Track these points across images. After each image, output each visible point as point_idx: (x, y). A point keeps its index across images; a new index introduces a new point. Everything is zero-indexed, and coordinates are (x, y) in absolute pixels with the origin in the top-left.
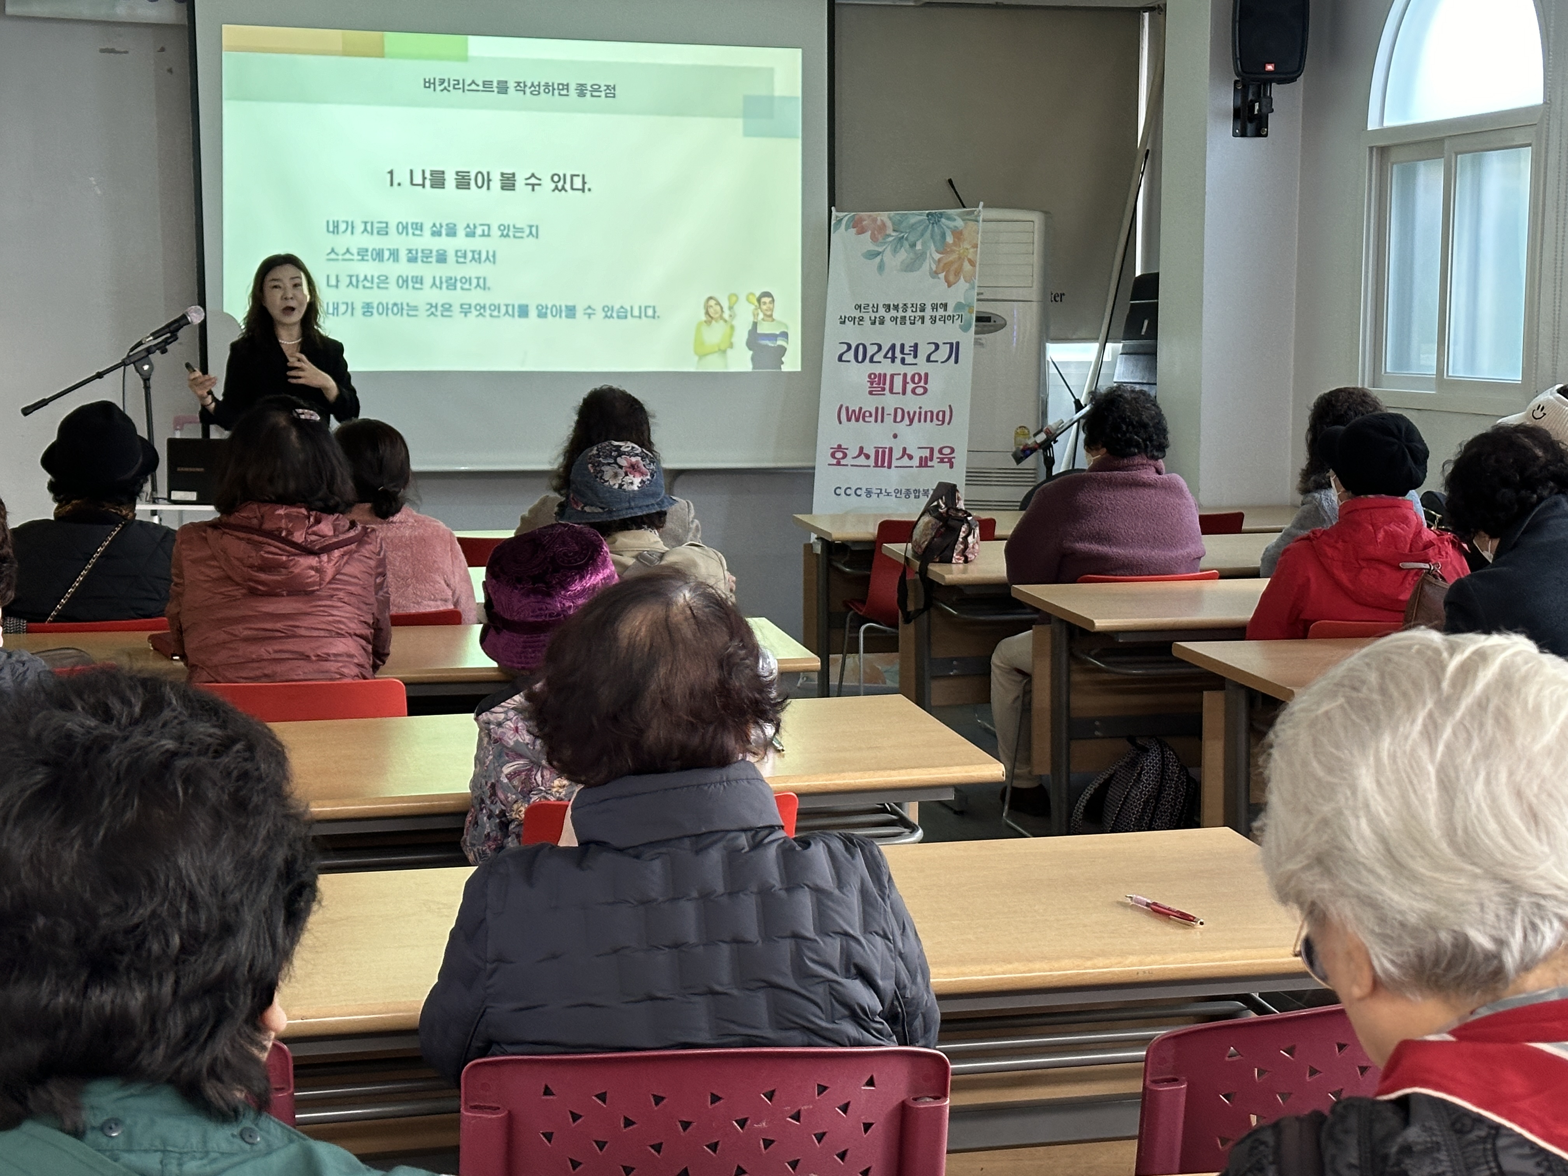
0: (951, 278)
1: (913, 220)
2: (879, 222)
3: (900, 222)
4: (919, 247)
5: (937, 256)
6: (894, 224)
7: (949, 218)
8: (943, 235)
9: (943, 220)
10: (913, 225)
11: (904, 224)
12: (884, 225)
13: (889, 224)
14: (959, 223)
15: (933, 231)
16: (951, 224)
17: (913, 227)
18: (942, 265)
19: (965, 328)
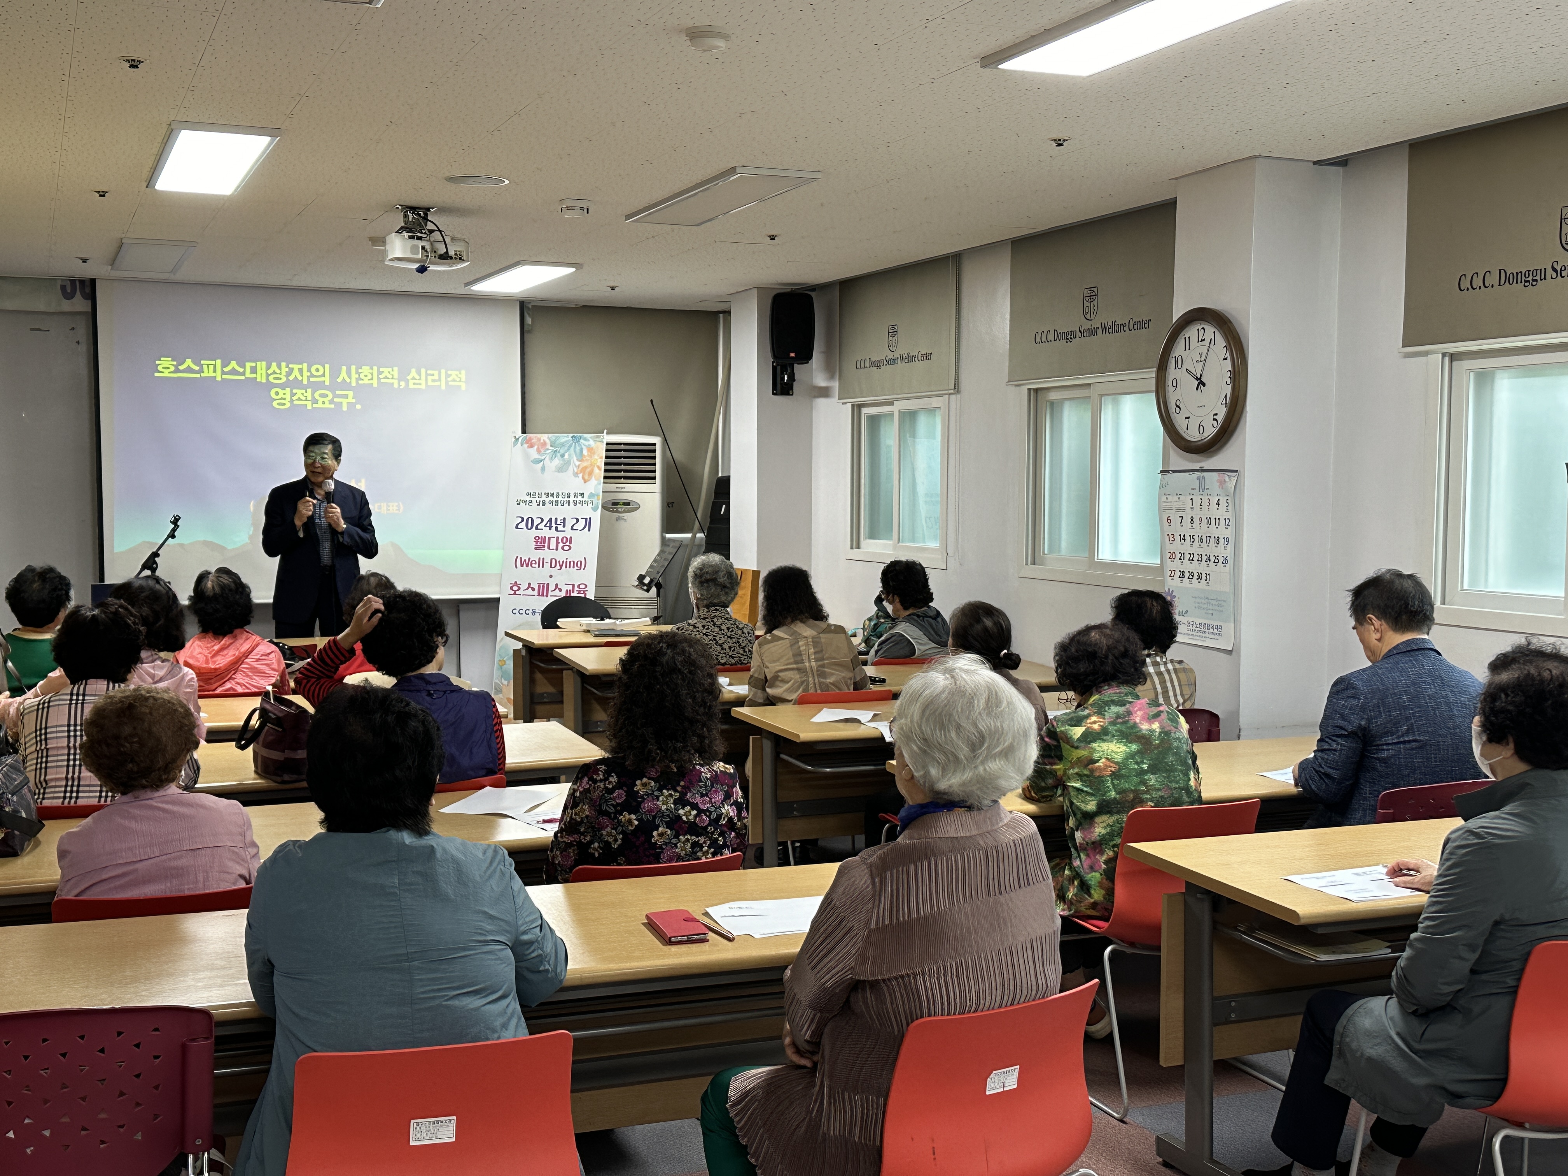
0: (586, 477)
1: (563, 440)
2: (542, 441)
3: (555, 441)
4: (566, 456)
5: (577, 463)
6: (551, 442)
7: (585, 439)
8: (581, 450)
9: (582, 441)
10: (563, 443)
11: (558, 442)
12: (545, 444)
13: (548, 442)
14: (592, 443)
15: (575, 447)
16: (587, 443)
17: (562, 445)
18: (580, 468)
19: (595, 509)
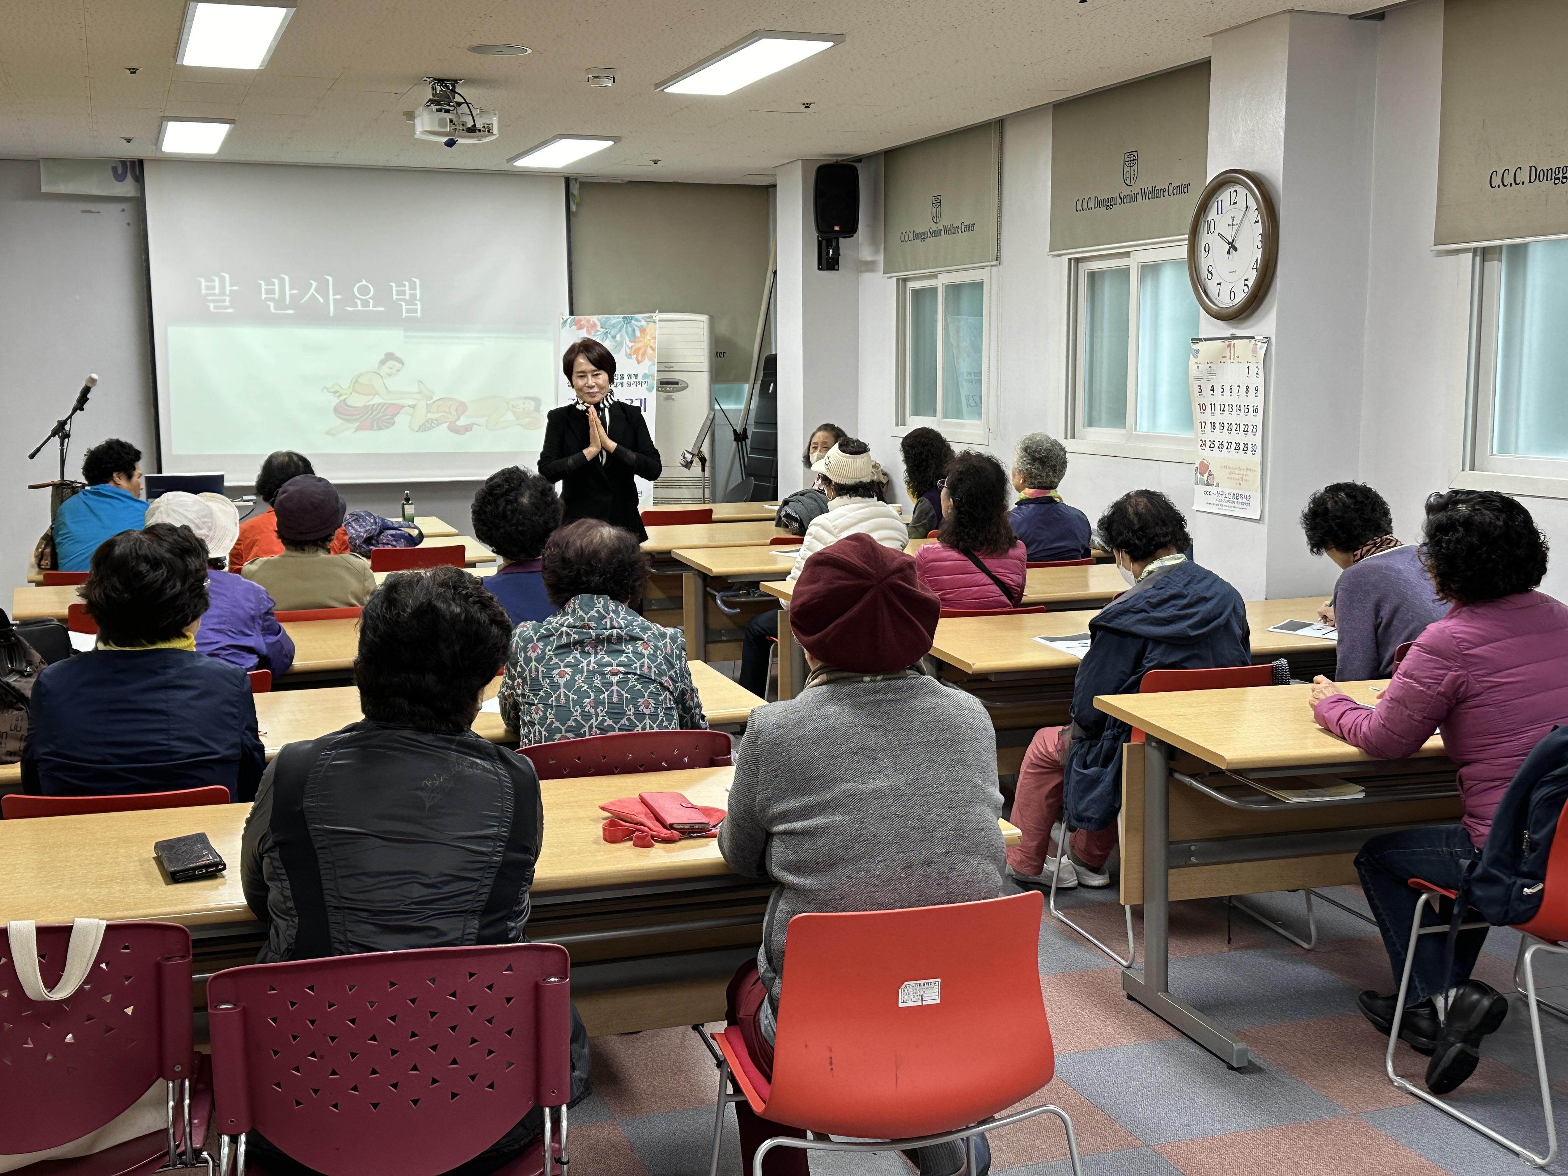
0: (640, 358)
1: (613, 322)
2: (592, 322)
3: (605, 323)
4: (618, 337)
5: (630, 344)
6: (601, 323)
7: (637, 320)
8: (634, 331)
9: (633, 321)
10: (614, 324)
11: (608, 323)
12: (594, 325)
13: (598, 323)
14: (643, 323)
15: (627, 328)
16: (638, 324)
17: (613, 326)
18: (633, 349)
19: (650, 390)
